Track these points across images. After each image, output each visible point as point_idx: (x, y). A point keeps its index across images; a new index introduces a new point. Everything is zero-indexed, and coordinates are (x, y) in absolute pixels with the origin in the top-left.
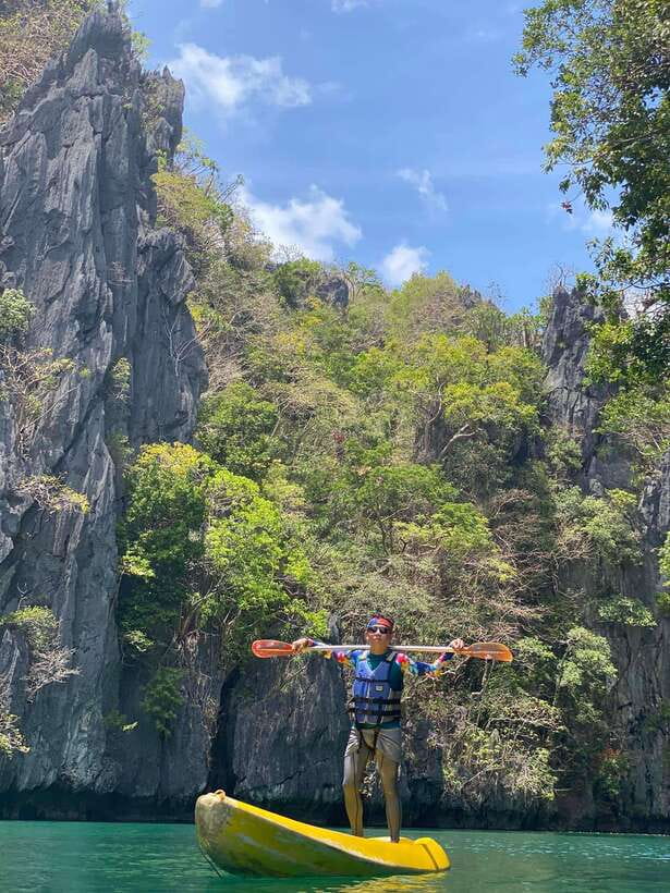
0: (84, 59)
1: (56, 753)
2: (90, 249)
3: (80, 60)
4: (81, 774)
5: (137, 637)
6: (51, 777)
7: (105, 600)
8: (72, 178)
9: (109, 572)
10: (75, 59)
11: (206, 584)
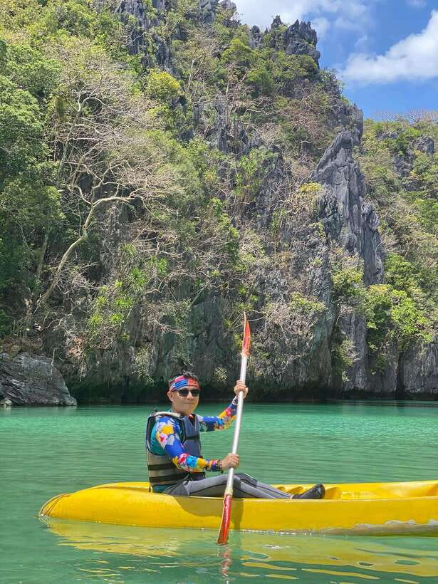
0: (340, 152)
1: (353, 381)
2: (349, 223)
3: (338, 152)
4: (361, 386)
5: (372, 346)
6: (353, 387)
7: (363, 336)
8: (341, 200)
9: (364, 328)
10: (337, 152)
11: (392, 327)
